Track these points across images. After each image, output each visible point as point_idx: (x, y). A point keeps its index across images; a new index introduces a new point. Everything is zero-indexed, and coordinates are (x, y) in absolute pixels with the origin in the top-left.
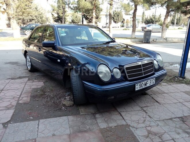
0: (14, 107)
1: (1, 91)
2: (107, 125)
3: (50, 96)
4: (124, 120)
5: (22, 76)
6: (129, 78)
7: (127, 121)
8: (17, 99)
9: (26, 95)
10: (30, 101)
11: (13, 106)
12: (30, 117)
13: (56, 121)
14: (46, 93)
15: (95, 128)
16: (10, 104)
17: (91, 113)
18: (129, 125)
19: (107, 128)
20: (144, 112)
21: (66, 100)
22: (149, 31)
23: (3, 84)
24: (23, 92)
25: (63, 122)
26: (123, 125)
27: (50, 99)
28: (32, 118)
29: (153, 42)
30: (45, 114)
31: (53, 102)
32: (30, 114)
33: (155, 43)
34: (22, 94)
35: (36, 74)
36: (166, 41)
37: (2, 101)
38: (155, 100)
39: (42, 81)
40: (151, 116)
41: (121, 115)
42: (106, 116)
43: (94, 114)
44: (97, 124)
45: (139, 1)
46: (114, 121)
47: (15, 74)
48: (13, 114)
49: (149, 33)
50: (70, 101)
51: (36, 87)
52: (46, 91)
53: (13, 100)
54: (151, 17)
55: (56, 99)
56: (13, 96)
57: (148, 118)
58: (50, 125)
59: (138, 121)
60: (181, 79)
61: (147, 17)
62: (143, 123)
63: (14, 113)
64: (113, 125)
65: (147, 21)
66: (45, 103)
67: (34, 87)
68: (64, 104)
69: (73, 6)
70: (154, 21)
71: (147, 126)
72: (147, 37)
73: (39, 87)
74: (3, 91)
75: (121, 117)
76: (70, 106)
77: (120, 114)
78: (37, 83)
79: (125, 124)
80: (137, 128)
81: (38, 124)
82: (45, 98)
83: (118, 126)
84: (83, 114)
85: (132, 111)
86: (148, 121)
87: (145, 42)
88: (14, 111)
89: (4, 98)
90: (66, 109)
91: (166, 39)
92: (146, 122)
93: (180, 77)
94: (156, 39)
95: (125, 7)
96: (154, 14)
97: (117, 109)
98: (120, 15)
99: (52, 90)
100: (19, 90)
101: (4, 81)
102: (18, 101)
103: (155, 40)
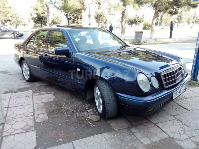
0: (33, 128)
1: (8, 109)
2: (149, 140)
3: (69, 111)
4: (165, 132)
5: (21, 87)
6: (166, 86)
7: (168, 133)
8: (32, 117)
9: (41, 112)
10: (48, 118)
11: (31, 127)
12: (58, 139)
13: (92, 141)
14: (62, 107)
15: (138, 145)
16: (27, 125)
17: (125, 128)
18: (173, 137)
19: (151, 144)
20: (179, 121)
21: (89, 114)
22: (141, 32)
23: (5, 99)
24: (35, 108)
25: (100, 142)
26: (166, 138)
27: (71, 114)
28: (61, 140)
29: (144, 43)
30: (74, 133)
31: (75, 117)
32: (57, 135)
33: (146, 44)
34: (35, 110)
35: (37, 84)
36: (157, 42)
37: (15, 122)
38: (181, 106)
39: (51, 93)
40: (188, 125)
41: (159, 127)
42: (143, 129)
43: (128, 128)
44: (138, 140)
45: (129, 1)
46: (155, 135)
47: (11, 85)
48: (37, 138)
49: (140, 34)
50: (94, 114)
51: (48, 101)
52: (61, 104)
53: (27, 119)
54: (135, 17)
55: (77, 113)
56: (25, 114)
57: (187, 128)
58: (87, 146)
59: (178, 133)
60: (194, 82)
61: (131, 18)
62: (184, 134)
63: (36, 135)
64: (156, 139)
65: (130, 21)
66: (68, 120)
67: (45, 101)
68: (90, 119)
69: (59, 5)
70: (137, 22)
71: (190, 137)
72: (139, 38)
73: (50, 100)
74: (9, 109)
75: (159, 129)
76: (98, 121)
77: (157, 126)
78: (46, 95)
79: (168, 137)
80: (182, 141)
81: (73, 147)
82: (64, 113)
83: (162, 140)
84: (116, 129)
85: (167, 121)
86: (188, 131)
87: (137, 43)
88: (36, 134)
89: (15, 118)
90: (95, 124)
91: (156, 40)
92: (187, 132)
93: (193, 80)
94: (147, 40)
95: (115, 8)
96: (137, 15)
97: (151, 120)
98: (103, 15)
99: (68, 103)
100: (29, 105)
101: (4, 96)
102: (35, 120)
103: (145, 41)
